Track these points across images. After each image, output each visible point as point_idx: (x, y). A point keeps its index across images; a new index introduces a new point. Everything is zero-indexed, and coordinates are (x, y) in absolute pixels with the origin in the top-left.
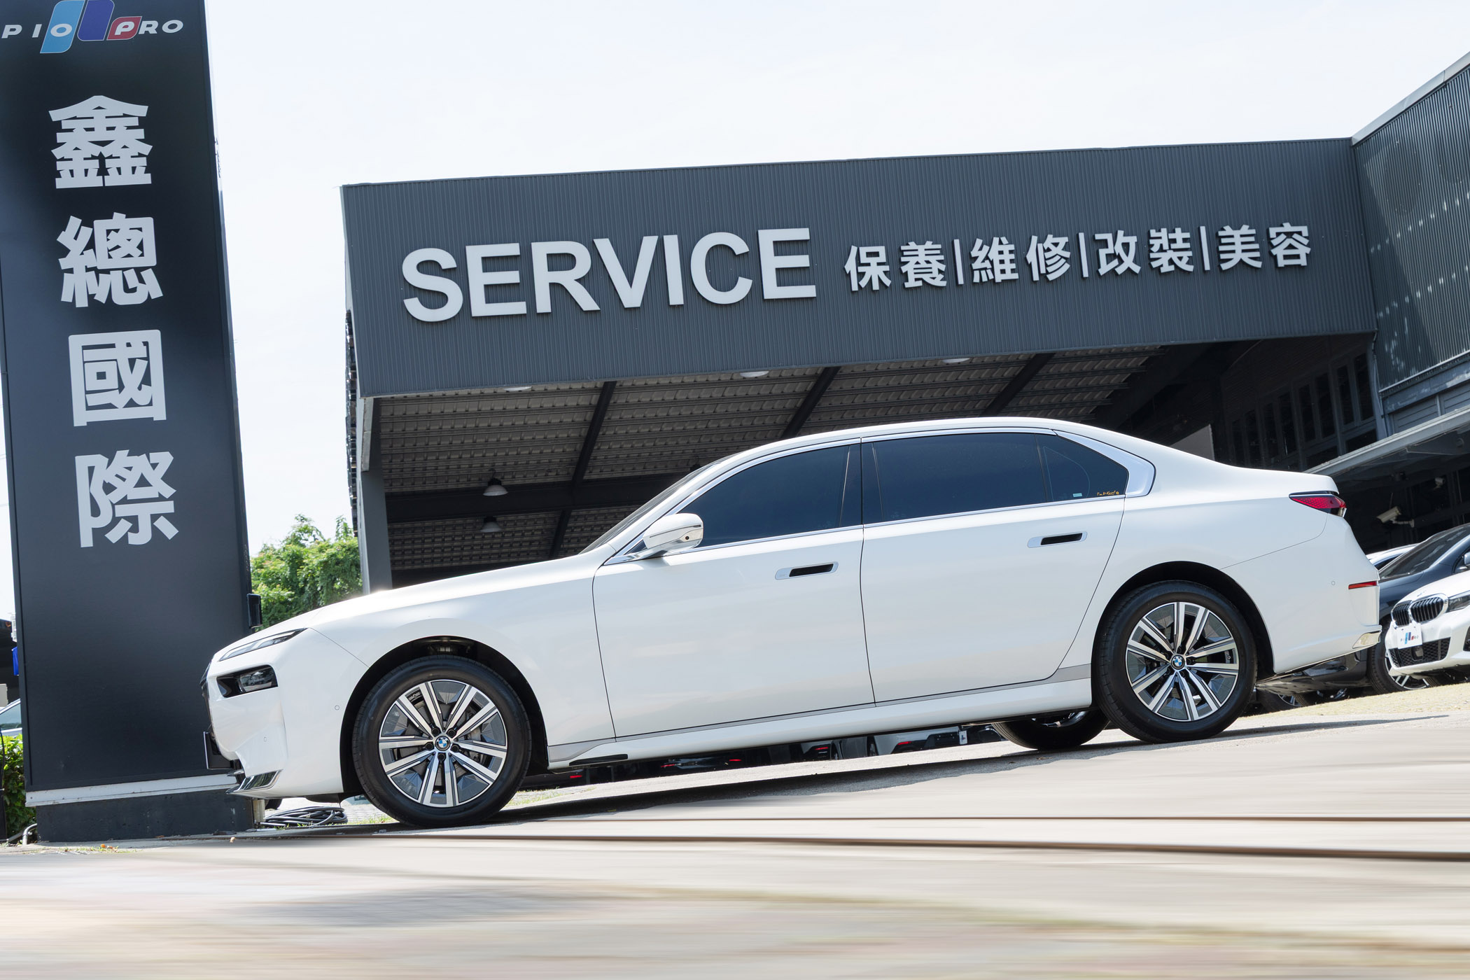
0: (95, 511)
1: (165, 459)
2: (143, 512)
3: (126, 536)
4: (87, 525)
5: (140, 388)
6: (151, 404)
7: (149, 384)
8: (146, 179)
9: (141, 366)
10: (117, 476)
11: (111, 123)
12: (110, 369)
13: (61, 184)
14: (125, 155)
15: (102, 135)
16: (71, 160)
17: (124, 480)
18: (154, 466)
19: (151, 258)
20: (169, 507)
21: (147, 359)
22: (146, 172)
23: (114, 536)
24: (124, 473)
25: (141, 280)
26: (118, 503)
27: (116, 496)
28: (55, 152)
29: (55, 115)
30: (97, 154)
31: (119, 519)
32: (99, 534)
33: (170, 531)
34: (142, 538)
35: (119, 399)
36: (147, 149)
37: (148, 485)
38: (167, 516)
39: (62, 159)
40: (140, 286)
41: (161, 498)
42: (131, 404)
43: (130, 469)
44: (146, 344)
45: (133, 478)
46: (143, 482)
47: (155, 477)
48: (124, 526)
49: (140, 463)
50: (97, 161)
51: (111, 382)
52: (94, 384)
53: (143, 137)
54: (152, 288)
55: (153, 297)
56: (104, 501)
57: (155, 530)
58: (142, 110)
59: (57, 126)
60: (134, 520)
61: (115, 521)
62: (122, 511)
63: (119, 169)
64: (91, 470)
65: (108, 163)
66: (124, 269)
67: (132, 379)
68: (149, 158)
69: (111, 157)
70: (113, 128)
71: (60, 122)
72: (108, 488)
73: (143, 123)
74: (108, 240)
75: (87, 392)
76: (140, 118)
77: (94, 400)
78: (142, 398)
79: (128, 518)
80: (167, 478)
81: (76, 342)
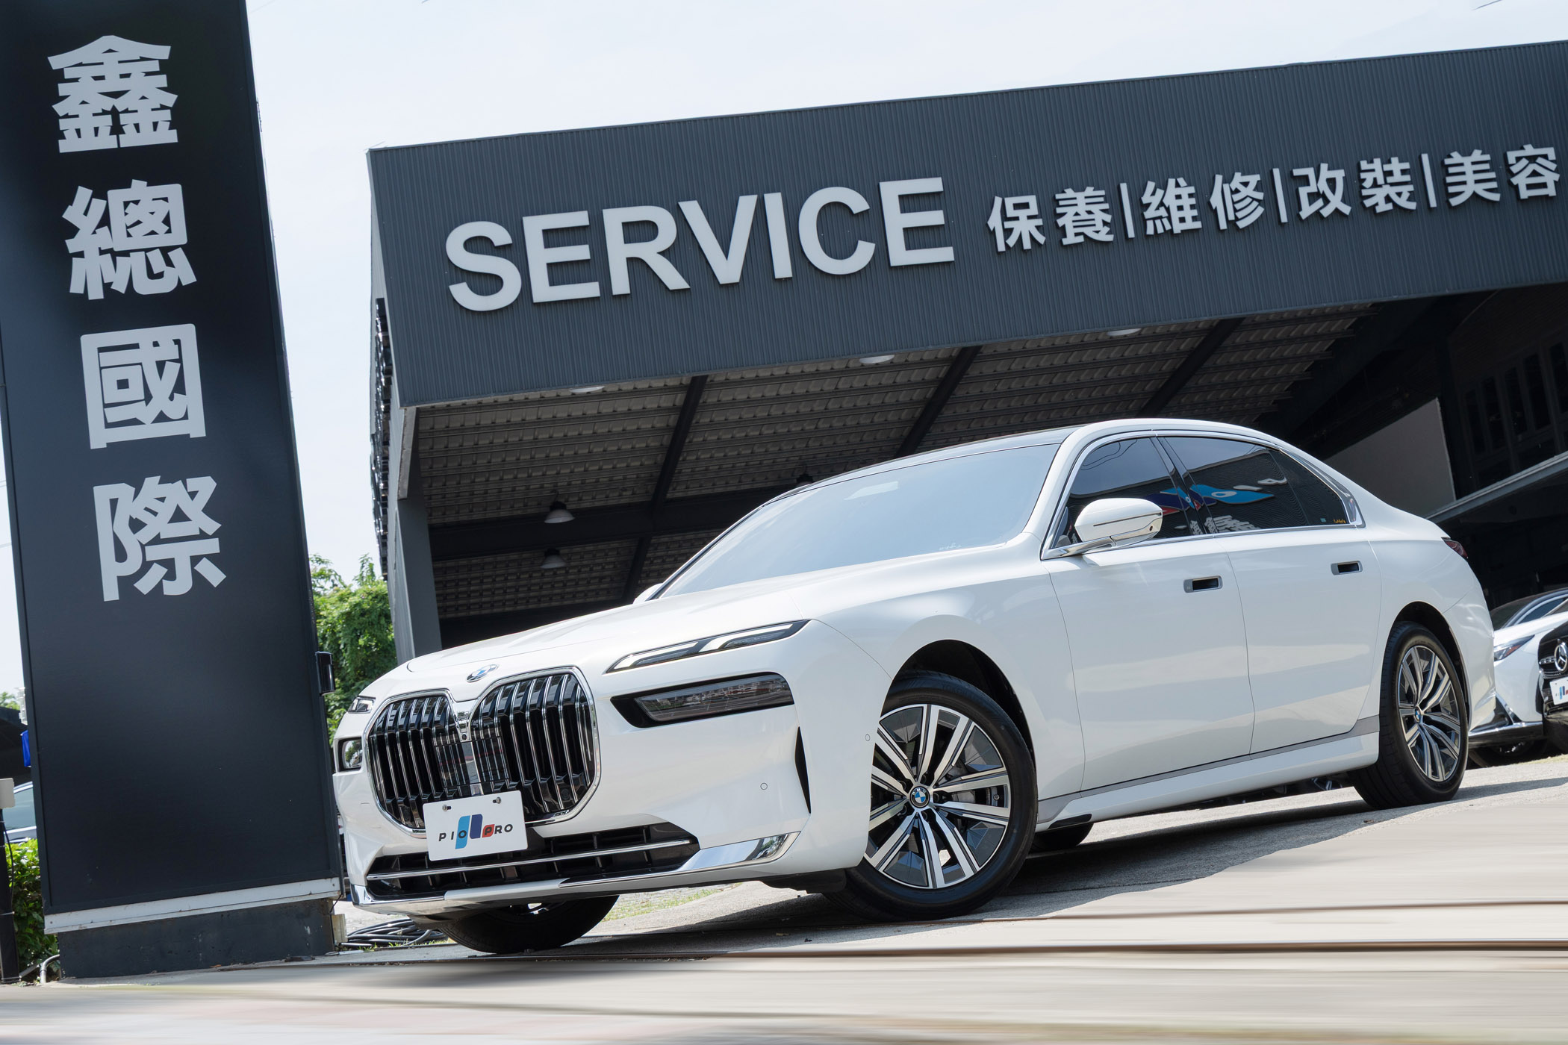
0: (121, 555)
1: (205, 486)
2: (180, 554)
3: (160, 586)
4: (111, 572)
5: (171, 398)
6: (186, 417)
7: (184, 393)
8: (171, 137)
9: (172, 371)
10: (147, 509)
11: (126, 68)
12: (133, 375)
13: (65, 146)
14: (144, 107)
15: (113, 84)
16: (77, 116)
17: (155, 514)
18: (193, 495)
19: (180, 235)
20: (213, 546)
21: (180, 361)
22: (171, 128)
23: (145, 586)
24: (156, 506)
25: (169, 263)
26: (150, 543)
27: (145, 535)
28: (57, 107)
29: (56, 62)
30: (109, 109)
31: (151, 563)
32: (126, 583)
33: (215, 576)
34: (180, 586)
35: (146, 413)
36: (170, 99)
37: (187, 519)
38: (211, 557)
39: (67, 116)
40: (167, 270)
41: (203, 536)
42: (162, 418)
43: (162, 500)
44: (177, 342)
45: (167, 511)
46: (179, 516)
47: (194, 509)
48: (157, 572)
49: (175, 493)
50: (109, 117)
51: (136, 391)
52: (114, 395)
53: (165, 85)
54: (182, 272)
55: (184, 283)
56: (131, 542)
57: (197, 577)
58: (163, 52)
59: (59, 76)
60: (169, 564)
61: (146, 566)
62: (155, 553)
63: (137, 126)
64: (114, 503)
65: (124, 119)
66: (147, 250)
67: (162, 387)
68: (174, 110)
69: (126, 111)
70: (128, 76)
71: (61, 71)
72: (136, 525)
73: (165, 67)
74: (126, 214)
75: (106, 406)
76: (161, 62)
77: (115, 415)
78: (174, 410)
79: (161, 562)
80: (209, 510)
81: (90, 343)
